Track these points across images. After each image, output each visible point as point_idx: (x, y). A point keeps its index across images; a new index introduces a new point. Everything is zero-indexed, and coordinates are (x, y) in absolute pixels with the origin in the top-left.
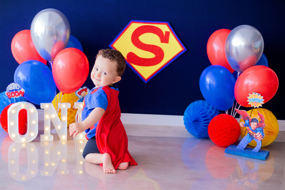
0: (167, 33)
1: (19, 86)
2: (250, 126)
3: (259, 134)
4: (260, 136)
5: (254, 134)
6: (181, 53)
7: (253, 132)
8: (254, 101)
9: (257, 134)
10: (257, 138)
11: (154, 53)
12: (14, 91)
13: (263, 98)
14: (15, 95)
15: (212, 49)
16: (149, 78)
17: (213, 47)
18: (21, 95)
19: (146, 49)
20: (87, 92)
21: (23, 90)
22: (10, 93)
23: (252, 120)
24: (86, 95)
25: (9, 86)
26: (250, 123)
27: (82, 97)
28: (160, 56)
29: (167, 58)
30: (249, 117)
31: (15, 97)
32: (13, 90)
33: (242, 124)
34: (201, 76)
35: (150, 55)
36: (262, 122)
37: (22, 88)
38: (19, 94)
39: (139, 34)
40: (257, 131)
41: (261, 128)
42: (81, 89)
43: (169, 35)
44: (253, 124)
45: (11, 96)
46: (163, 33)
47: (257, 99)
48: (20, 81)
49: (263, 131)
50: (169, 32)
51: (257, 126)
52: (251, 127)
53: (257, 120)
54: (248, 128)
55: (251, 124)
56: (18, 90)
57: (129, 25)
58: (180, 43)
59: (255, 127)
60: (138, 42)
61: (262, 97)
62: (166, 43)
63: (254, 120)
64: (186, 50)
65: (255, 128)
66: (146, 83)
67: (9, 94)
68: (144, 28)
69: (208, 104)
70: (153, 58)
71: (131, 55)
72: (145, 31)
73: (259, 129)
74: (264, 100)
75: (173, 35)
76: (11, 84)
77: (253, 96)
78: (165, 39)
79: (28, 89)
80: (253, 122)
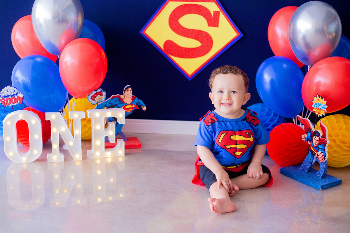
0: (216, 13)
1: (16, 90)
2: (312, 141)
3: (321, 154)
4: (322, 157)
5: (316, 153)
6: (235, 39)
7: (314, 150)
8: (318, 107)
9: (319, 153)
10: (319, 158)
11: (199, 41)
12: (10, 97)
13: (327, 104)
14: (11, 102)
15: (275, 34)
16: (193, 75)
17: (276, 31)
18: (19, 101)
19: (189, 36)
20: (102, 95)
21: (21, 95)
22: (5, 99)
23: (314, 132)
24: (101, 99)
25: (3, 90)
26: (312, 136)
27: (96, 103)
28: (208, 44)
29: (218, 46)
30: (311, 128)
31: (12, 104)
32: (8, 96)
33: (304, 138)
34: (257, 71)
35: (194, 44)
36: (324, 136)
37: (19, 92)
38: (16, 101)
39: (179, 16)
40: (319, 148)
41: (323, 145)
42: (95, 92)
43: (219, 15)
44: (315, 138)
45: (6, 104)
46: (210, 13)
47: (321, 104)
48: (19, 83)
49: (324, 150)
50: (219, 12)
51: (319, 142)
52: (313, 143)
53: (319, 134)
54: (310, 143)
55: (313, 139)
56: (15, 95)
57: (165, 4)
58: (233, 26)
59: (318, 142)
60: (177, 26)
61: (326, 102)
62: (216, 27)
63: (316, 133)
64: (242, 35)
65: (317, 144)
66: (190, 80)
67: (3, 100)
68: (185, 8)
69: (269, 110)
70: (199, 47)
71: (169, 43)
72: (186, 11)
73: (321, 146)
74: (326, 107)
75: (224, 16)
76: (5, 88)
77: (317, 99)
78: (213, 21)
79: (29, 93)
80: (315, 136)
